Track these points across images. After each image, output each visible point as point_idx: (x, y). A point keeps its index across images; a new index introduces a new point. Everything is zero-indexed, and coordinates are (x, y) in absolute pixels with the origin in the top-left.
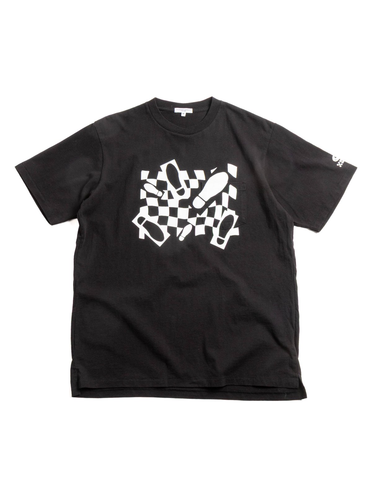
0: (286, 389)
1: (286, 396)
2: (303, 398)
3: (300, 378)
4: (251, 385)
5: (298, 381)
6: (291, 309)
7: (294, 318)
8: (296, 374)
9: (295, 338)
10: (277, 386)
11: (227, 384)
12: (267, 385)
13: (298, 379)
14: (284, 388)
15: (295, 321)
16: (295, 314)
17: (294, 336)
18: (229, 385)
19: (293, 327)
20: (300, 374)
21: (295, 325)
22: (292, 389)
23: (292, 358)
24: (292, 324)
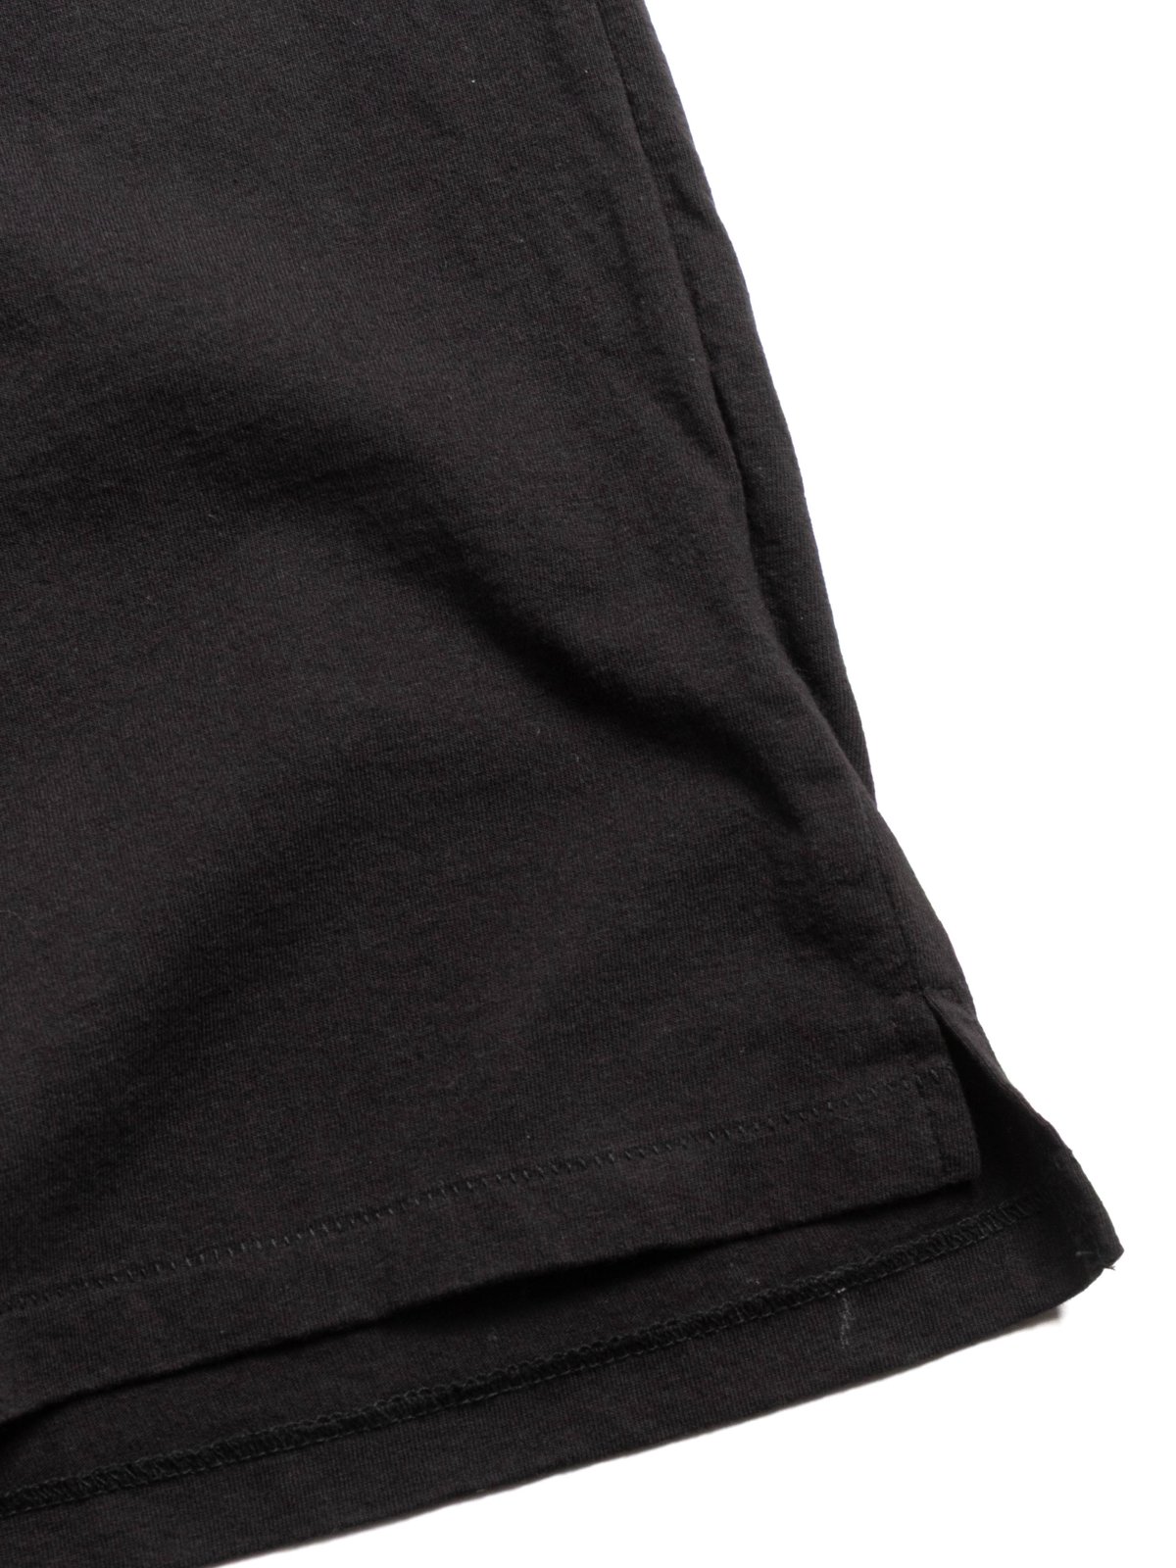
0: (827, 1232)
1: (846, 1317)
2: (1078, 1278)
3: (967, 1032)
4: (369, 1314)
5: (952, 1080)
6: (615, 221)
7: (687, 316)
8: (905, 999)
9: (761, 563)
10: (698, 1233)
11: (53, 1391)
12: (566, 1255)
13: (943, 1062)
14: (800, 1225)
15: (712, 351)
16: (689, 275)
17: (740, 540)
18: (80, 1397)
19: (695, 429)
20: (960, 994)
21: (721, 402)
22: (900, 1204)
23: (789, 818)
24: (682, 407)
